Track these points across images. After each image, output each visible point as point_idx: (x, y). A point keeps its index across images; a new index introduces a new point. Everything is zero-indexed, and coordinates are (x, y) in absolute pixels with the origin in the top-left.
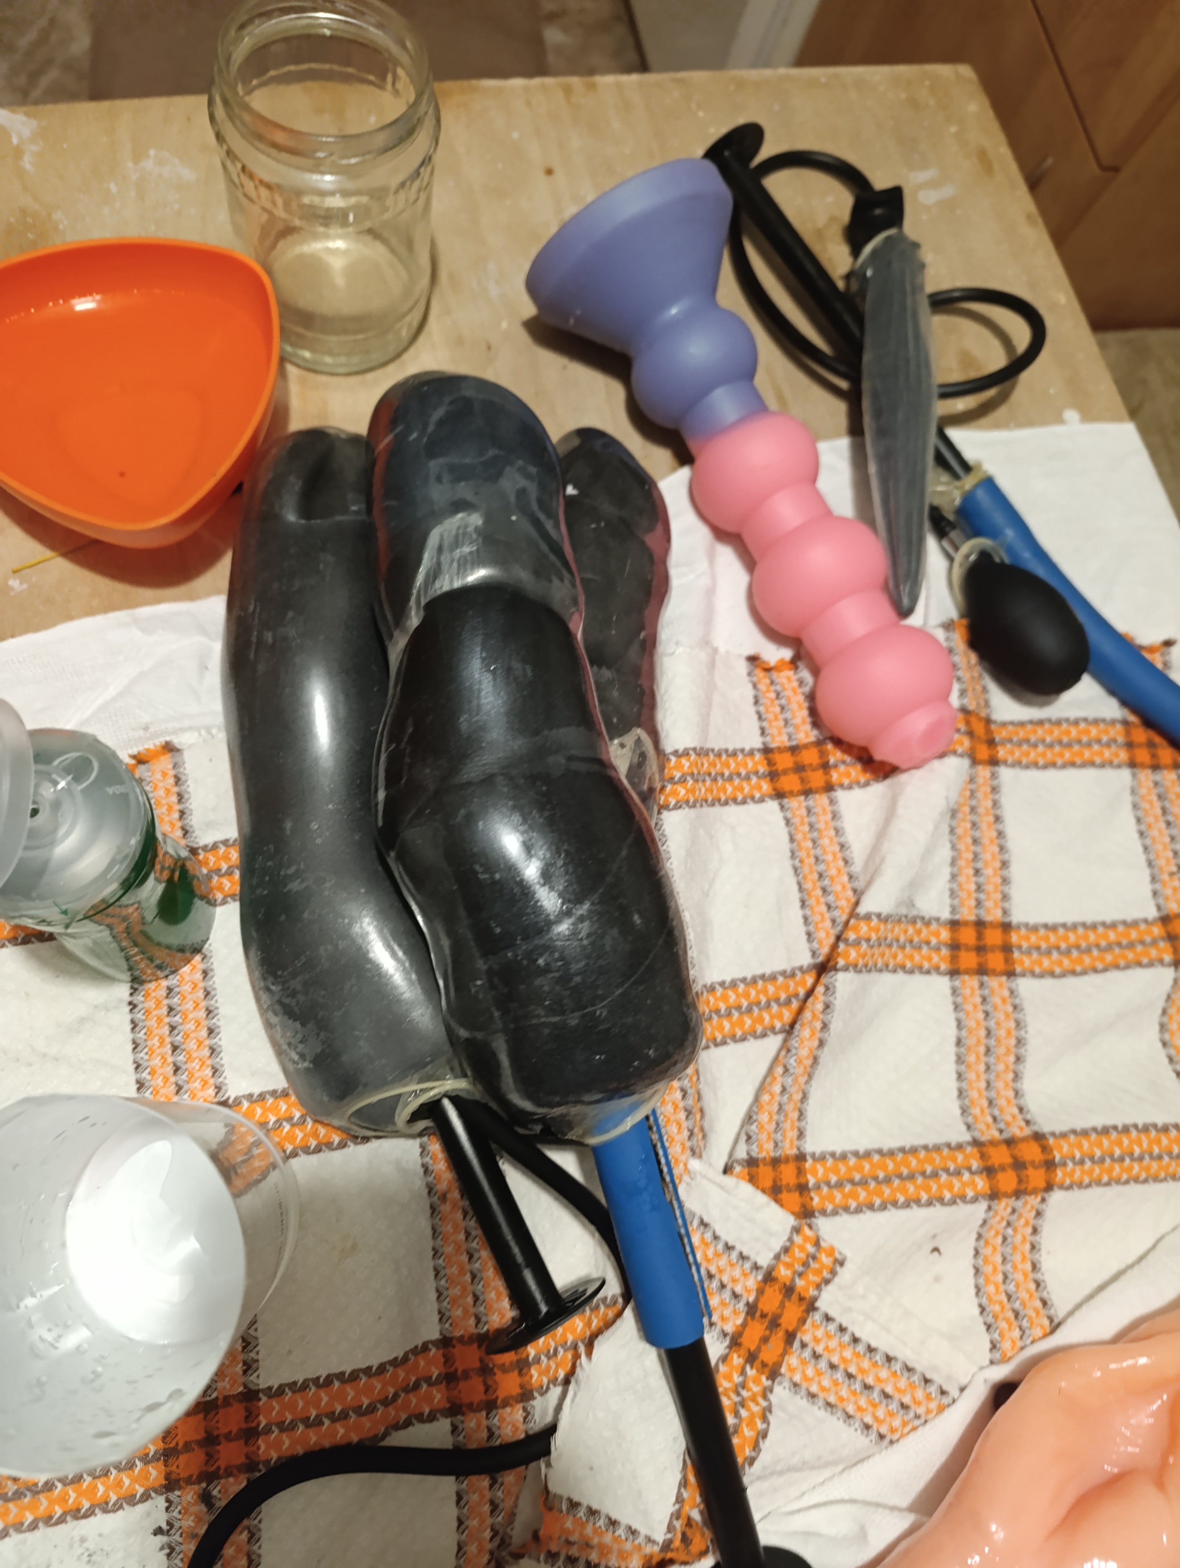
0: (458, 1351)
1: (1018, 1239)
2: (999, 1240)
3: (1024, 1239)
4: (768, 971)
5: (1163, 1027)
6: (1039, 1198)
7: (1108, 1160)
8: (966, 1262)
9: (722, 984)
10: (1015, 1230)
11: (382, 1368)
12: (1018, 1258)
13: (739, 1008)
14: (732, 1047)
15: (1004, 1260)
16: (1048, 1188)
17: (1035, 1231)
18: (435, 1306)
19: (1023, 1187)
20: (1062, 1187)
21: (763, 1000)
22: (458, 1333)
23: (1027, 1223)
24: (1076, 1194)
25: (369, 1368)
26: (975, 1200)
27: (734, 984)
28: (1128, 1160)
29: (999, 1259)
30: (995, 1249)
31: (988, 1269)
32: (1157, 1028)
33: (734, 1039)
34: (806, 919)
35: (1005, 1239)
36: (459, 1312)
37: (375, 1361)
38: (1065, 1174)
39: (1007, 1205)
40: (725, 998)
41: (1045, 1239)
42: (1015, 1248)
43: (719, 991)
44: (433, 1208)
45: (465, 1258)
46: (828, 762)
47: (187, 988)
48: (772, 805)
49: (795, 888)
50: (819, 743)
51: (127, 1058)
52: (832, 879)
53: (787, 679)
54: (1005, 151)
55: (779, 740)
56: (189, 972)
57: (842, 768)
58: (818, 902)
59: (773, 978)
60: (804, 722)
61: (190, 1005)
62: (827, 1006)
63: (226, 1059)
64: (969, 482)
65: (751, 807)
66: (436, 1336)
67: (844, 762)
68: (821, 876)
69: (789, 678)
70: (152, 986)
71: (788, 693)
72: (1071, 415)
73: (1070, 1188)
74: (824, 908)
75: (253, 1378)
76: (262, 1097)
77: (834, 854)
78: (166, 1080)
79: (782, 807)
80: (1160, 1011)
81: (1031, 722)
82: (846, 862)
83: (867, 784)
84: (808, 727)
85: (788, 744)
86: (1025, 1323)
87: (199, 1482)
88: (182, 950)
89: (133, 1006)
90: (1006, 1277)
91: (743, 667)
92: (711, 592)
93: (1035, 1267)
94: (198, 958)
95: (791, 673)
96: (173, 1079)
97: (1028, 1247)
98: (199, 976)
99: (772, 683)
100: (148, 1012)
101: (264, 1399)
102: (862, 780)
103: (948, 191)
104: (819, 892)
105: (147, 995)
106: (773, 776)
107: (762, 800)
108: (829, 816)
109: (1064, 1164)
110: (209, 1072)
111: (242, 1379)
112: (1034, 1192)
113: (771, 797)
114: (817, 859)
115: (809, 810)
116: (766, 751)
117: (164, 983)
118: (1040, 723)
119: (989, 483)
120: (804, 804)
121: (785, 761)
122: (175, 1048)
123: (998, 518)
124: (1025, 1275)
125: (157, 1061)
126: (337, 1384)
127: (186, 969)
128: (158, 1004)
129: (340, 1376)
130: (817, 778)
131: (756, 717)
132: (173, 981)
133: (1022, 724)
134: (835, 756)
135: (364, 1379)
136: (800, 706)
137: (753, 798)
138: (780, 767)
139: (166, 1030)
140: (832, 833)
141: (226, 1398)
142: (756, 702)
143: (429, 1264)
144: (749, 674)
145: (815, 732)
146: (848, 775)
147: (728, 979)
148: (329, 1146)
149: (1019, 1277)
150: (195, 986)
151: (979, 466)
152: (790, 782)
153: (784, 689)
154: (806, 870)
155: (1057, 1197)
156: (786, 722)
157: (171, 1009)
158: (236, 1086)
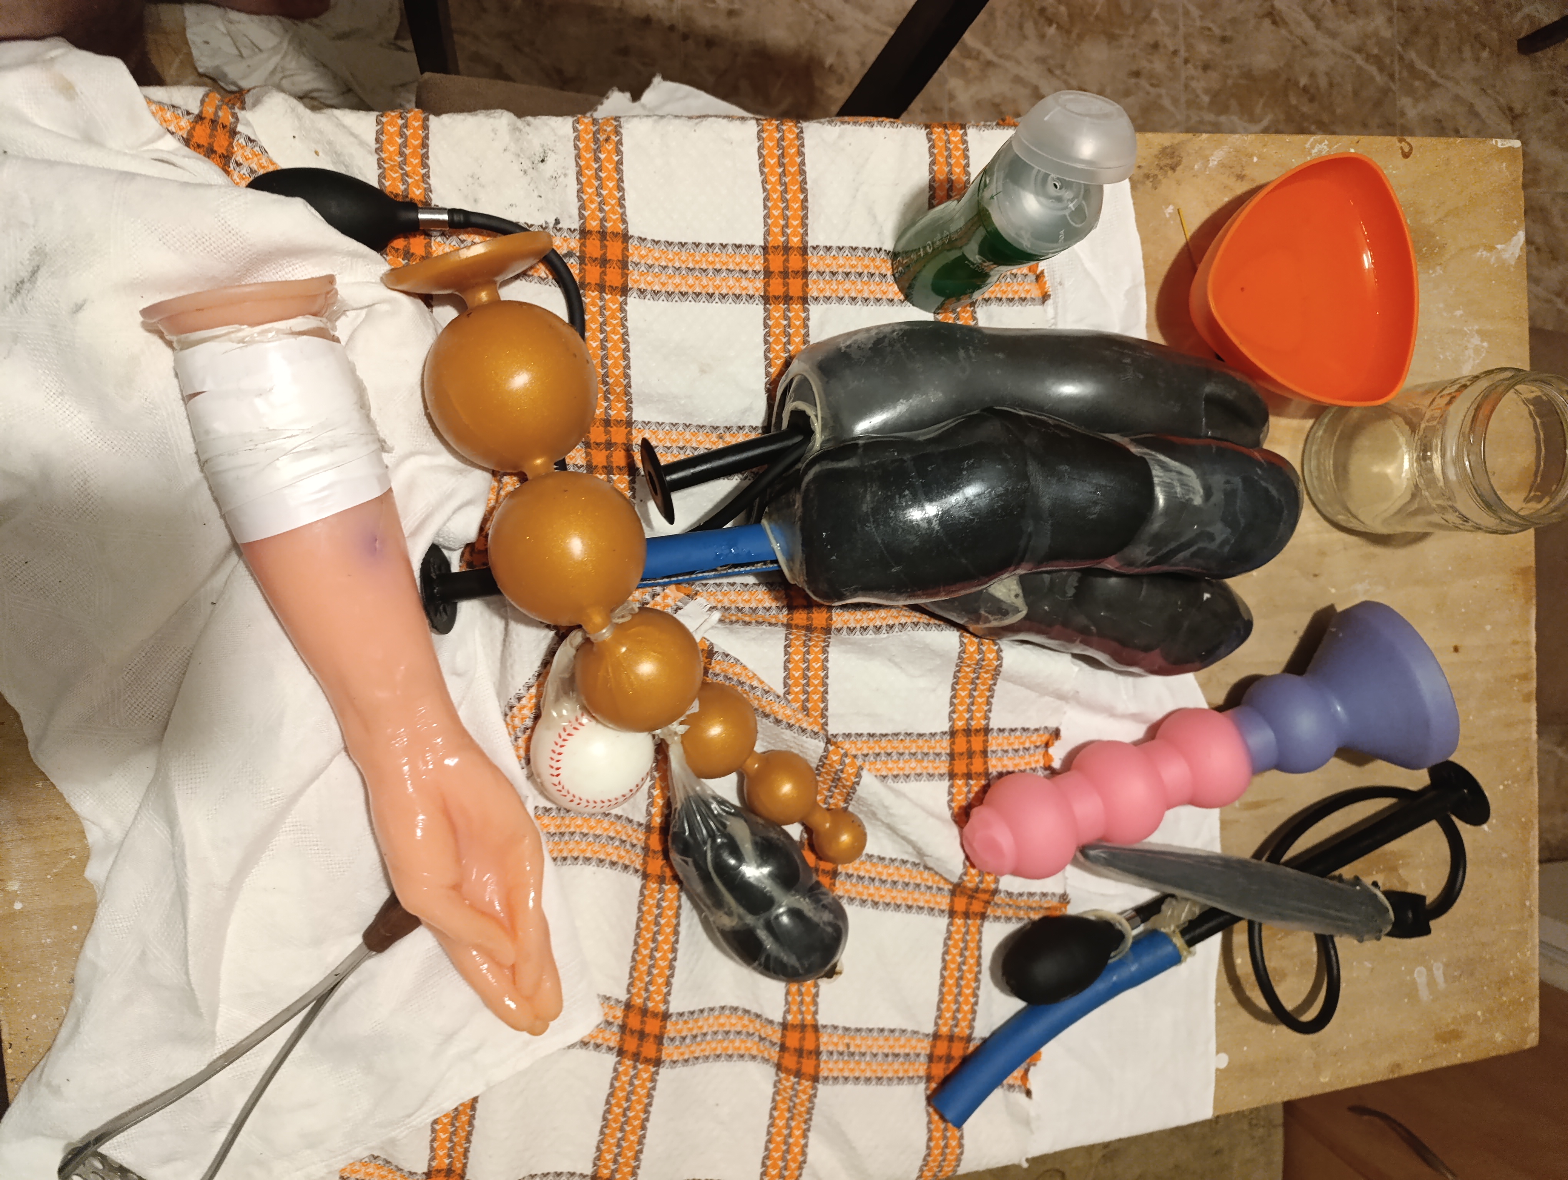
0: (623, 430)
1: (610, 850)
2: (612, 834)
3: (609, 855)
4: (829, 697)
5: (735, 1009)
6: (638, 867)
9: (826, 660)
10: (617, 848)
11: (627, 376)
12: (596, 847)
13: (808, 669)
14: (782, 658)
15: (597, 836)
16: (645, 876)
17: (613, 864)
18: (654, 420)
19: (650, 854)
20: (643, 887)
21: (810, 689)
23: (620, 857)
24: (635, 898)
25: (629, 368)
26: (648, 814)
27: (825, 668)
28: (652, 946)
29: (598, 832)
30: (606, 830)
32: (735, 1005)
33: (787, 661)
34: (861, 735)
35: (612, 839)
37: (632, 372)
38: (653, 890)
39: (639, 840)
40: (816, 660)
41: (607, 872)
42: (604, 846)
43: (822, 657)
44: (716, 428)
46: (971, 778)
47: (884, 288)
48: (946, 727)
49: (884, 732)
50: (987, 774)
51: (847, 242)
52: (885, 763)
53: (1037, 760)
54: (1458, 1058)
55: (994, 743)
56: (893, 291)
57: (965, 789)
58: (870, 748)
59: (824, 700)
60: (1004, 766)
61: (872, 288)
62: (804, 731)
63: (834, 306)
65: (947, 709)
67: (969, 792)
68: (889, 754)
69: (1037, 761)
70: (889, 265)
71: (1027, 759)
72: (1223, 1061)
73: (642, 894)
74: (865, 752)
75: (635, 294)
76: (806, 326)
77: (903, 769)
78: (828, 266)
79: (944, 733)
80: (747, 1008)
81: (980, 956)
82: (896, 776)
83: (950, 807)
84: (1000, 769)
85: (989, 749)
86: (557, 839)
87: (581, 251)
88: (911, 287)
89: (879, 250)
90: (585, 835)
91: (1052, 724)
92: (1110, 712)
93: (587, 860)
94: (902, 297)
95: (1042, 764)
96: (827, 270)
97: (602, 857)
98: (890, 296)
99: (1037, 747)
100: (873, 260)
101: (621, 299)
102: (953, 805)
103: (1424, 994)
104: (877, 751)
105: (883, 260)
106: (968, 732)
107: (951, 719)
108: (931, 771)
109: (660, 891)
110: (828, 294)
111: (635, 287)
112: (645, 863)
113: (952, 727)
114: (902, 754)
115: (938, 755)
116: (987, 730)
117: (889, 273)
118: (979, 964)
119: (1176, 960)
120: (943, 752)
121: (977, 743)
122: (847, 274)
123: (1148, 960)
124: (583, 851)
125: (841, 261)
126: (623, 346)
127: (896, 288)
128: (877, 268)
129: (627, 349)
130: (961, 767)
131: (1013, 727)
132: (890, 279)
133: (979, 948)
134: (976, 785)
135: (624, 364)
136: (1016, 765)
137: (953, 712)
138: (973, 738)
139: (860, 270)
140: (918, 771)
141: (627, 275)
142: (1024, 730)
143: (681, 420)
144: (1046, 728)
145: (995, 773)
146: (960, 794)
147: (829, 665)
148: (769, 365)
149: (583, 845)
150: (885, 293)
151: (1190, 953)
152: (961, 744)
153: (1031, 756)
154: (895, 744)
155: (637, 882)
156: (1006, 751)
157: (872, 275)
158: (816, 311)
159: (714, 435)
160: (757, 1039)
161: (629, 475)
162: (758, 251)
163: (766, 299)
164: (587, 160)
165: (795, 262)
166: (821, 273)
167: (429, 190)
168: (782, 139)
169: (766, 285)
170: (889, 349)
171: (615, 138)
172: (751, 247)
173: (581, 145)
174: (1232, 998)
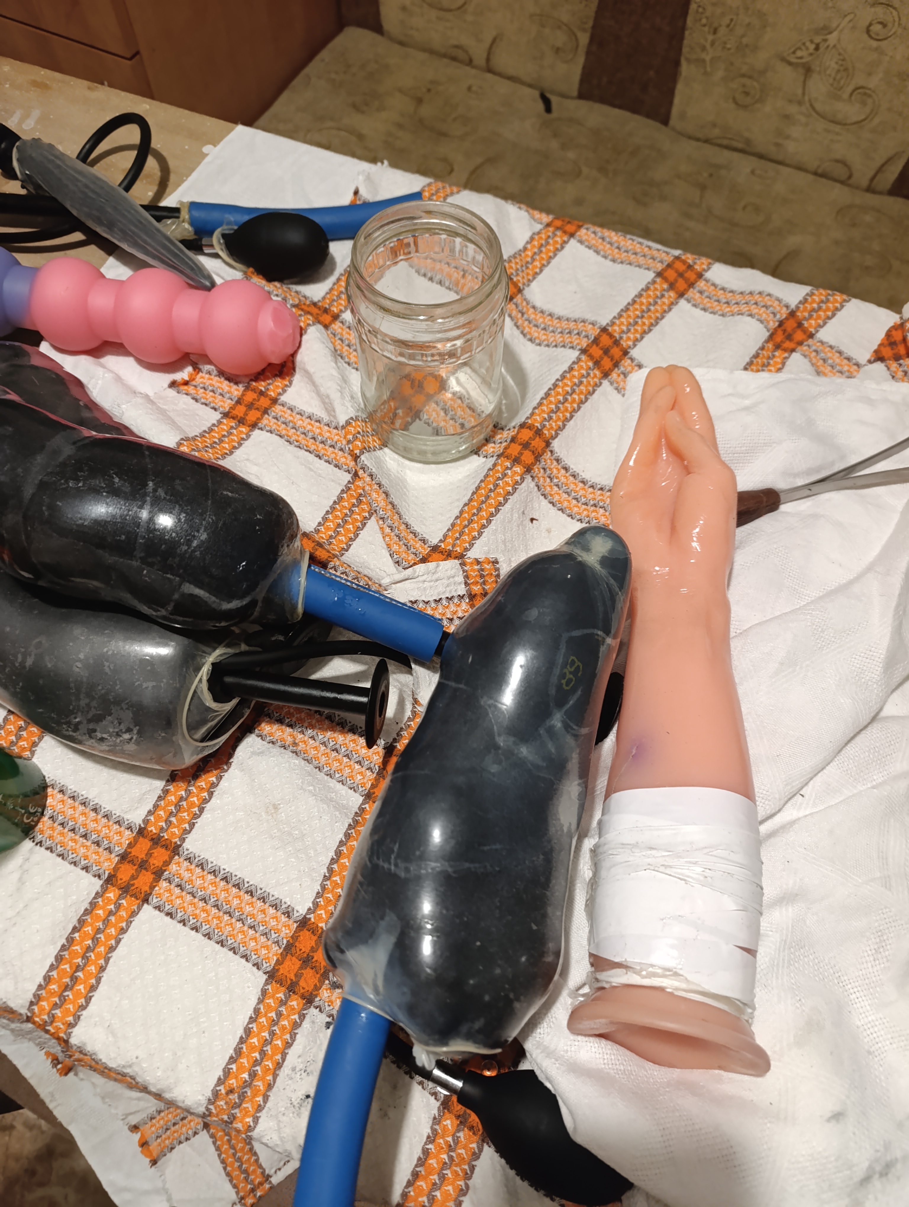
1: (563, 480)
2: (556, 489)
3: (566, 476)
4: (335, 499)
5: (530, 340)
6: (549, 453)
7: (560, 406)
8: (553, 511)
9: (320, 524)
10: (557, 477)
11: (347, 835)
12: (572, 486)
13: (339, 525)
14: (355, 545)
15: (568, 494)
16: (548, 444)
17: (566, 469)
18: (346, 788)
19: (536, 454)
20: (554, 438)
21: (347, 511)
22: (369, 786)
23: (558, 470)
24: (563, 434)
25: (341, 843)
26: (523, 479)
27: (325, 519)
28: (569, 397)
29: (565, 496)
30: (558, 494)
31: (566, 504)
33: (351, 540)
34: (328, 461)
35: (557, 485)
36: (359, 777)
37: (341, 836)
38: (548, 430)
39: (539, 469)
40: (328, 529)
41: (574, 467)
42: (566, 485)
43: (322, 529)
44: (295, 752)
45: (334, 754)
46: (261, 391)
47: (60, 806)
48: (257, 432)
49: (308, 453)
50: (247, 388)
51: (65, 866)
52: (320, 434)
53: (202, 378)
54: (44, 72)
55: (227, 404)
56: (53, 800)
57: (271, 387)
58: (326, 450)
59: (340, 499)
60: (230, 387)
61: (70, 812)
62: (371, 476)
63: (117, 812)
64: (185, 214)
65: (246, 444)
66: (361, 799)
67: (269, 384)
68: (314, 438)
69: (202, 377)
70: (40, 825)
71: (208, 382)
72: (206, 149)
73: (557, 435)
74: (331, 449)
75: (296, 914)
76: (156, 806)
77: (310, 424)
78: (97, 853)
79: (261, 429)
80: (521, 336)
81: (334, 284)
82: (318, 421)
83: (291, 383)
84: (235, 387)
85: (233, 403)
86: (601, 504)
87: (322, 983)
89: (40, 843)
90: (576, 499)
91: (172, 393)
93: (583, 482)
94: (49, 790)
95: (201, 374)
96: (101, 850)
97: (571, 478)
98: (60, 796)
99: (195, 386)
100: (51, 837)
101: (312, 916)
102: (287, 383)
103: (35, 113)
104: (321, 446)
105: (42, 832)
106: (241, 421)
107: (248, 436)
108: (289, 411)
109: (544, 426)
110: (116, 827)
111: (291, 922)
112: (544, 452)
113: (251, 431)
114: (304, 434)
115: (276, 418)
116: (226, 415)
117: (45, 819)
118: (339, 280)
119: (195, 205)
120: (270, 418)
121: (240, 411)
122: (85, 836)
123: (215, 215)
124: (583, 489)
125: (82, 851)
126: (335, 866)
127: (49, 801)
128: (53, 829)
129: (333, 861)
130: (264, 402)
131: (204, 406)
132: (48, 812)
133: (331, 289)
134: (262, 386)
135: (344, 848)
136: (221, 382)
137: (243, 439)
138: (241, 414)
139: (71, 834)
140: (299, 416)
141: (292, 937)
142: (196, 400)
143: (321, 776)
144: (178, 392)
145: (241, 386)
146: (277, 387)
147: (320, 520)
148: (214, 785)
149: (581, 493)
150: (63, 801)
151: (182, 203)
152: (252, 416)
153: (205, 383)
154: (304, 442)
155: (556, 444)
156: (221, 394)
157: (62, 824)
158: (137, 817)
159: (299, 748)
160: (525, 316)
161: (395, 747)
162: (154, 900)
163: (175, 850)
164: (263, 1079)
165: (126, 873)
166: (109, 850)
167: (436, 1121)
168: (55, 1006)
169: (167, 863)
170: (94, 704)
171: (222, 1090)
172: (158, 908)
173: (260, 1099)
174: (173, 177)
